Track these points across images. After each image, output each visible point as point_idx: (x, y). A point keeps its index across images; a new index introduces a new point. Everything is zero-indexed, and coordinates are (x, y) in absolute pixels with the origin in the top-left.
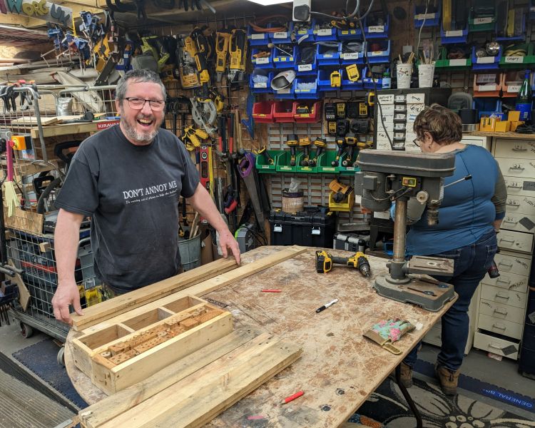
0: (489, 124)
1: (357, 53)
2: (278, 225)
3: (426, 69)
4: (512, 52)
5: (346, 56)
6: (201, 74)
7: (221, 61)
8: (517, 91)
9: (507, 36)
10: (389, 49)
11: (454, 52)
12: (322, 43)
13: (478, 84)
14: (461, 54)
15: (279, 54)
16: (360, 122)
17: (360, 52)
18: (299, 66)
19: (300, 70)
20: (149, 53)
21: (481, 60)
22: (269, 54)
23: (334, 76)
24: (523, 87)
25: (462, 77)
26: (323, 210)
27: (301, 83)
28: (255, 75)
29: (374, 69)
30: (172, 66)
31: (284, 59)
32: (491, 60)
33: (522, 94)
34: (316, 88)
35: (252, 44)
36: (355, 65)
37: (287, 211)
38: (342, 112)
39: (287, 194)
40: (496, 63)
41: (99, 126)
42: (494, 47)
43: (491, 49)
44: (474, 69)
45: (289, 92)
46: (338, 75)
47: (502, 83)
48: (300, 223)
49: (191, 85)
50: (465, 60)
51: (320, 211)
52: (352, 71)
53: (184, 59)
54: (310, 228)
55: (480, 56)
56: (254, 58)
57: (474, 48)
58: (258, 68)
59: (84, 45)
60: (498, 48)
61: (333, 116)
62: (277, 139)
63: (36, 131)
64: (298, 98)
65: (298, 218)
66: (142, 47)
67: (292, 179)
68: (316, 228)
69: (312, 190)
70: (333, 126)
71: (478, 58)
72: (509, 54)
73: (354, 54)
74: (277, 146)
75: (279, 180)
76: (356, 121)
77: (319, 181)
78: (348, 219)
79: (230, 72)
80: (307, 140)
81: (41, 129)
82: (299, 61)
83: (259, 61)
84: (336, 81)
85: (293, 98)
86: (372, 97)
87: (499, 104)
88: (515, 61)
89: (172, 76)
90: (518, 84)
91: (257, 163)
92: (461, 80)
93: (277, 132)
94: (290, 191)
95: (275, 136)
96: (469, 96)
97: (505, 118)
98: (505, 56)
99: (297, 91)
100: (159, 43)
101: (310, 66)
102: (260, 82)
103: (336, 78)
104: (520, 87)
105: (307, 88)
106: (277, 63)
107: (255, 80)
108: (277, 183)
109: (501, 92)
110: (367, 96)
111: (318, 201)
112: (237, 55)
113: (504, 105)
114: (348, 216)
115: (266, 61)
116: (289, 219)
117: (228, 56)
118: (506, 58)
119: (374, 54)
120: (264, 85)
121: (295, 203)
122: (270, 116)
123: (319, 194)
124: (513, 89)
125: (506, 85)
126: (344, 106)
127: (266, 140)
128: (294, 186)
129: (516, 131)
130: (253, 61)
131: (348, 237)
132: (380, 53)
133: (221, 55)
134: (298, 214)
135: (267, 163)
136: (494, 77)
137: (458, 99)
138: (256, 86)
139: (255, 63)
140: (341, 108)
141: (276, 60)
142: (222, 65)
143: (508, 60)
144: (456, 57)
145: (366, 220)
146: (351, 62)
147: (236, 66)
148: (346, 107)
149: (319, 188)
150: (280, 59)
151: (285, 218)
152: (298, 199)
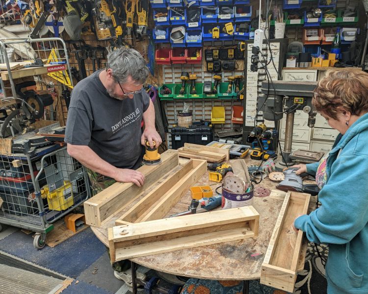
0: (318, 62)
1: (230, 15)
2: (178, 136)
3: (280, 26)
4: (328, 15)
5: (222, 17)
6: (116, 29)
7: (130, 19)
8: (332, 40)
9: (326, 5)
10: (251, 12)
11: (292, 15)
12: (205, 7)
13: (308, 36)
14: (297, 16)
15: (174, 14)
16: (228, 62)
17: (232, 14)
18: (189, 24)
19: (190, 26)
20: (72, 13)
21: (310, 20)
22: (167, 14)
23: (215, 30)
24: (336, 37)
25: (294, 31)
26: (206, 124)
27: (190, 36)
28: (157, 30)
29: (242, 26)
30: (89, 23)
31: (178, 18)
32: (316, 20)
33: (335, 43)
34: (201, 39)
35: (153, 7)
36: (231, 23)
37: (182, 126)
38: (216, 56)
39: (183, 114)
40: (319, 22)
41: (49, 70)
42: (318, 12)
43: (316, 13)
44: (305, 26)
45: (182, 42)
46: (217, 30)
47: (322, 36)
48: (193, 133)
49: (104, 38)
50: (300, 20)
51: (204, 124)
52: (229, 27)
53: (101, 17)
54: (200, 136)
55: (309, 18)
56: (156, 17)
57: (305, 12)
58: (158, 25)
59: (25, 6)
60: (321, 12)
61: (211, 59)
62: (170, 76)
63: (6, 75)
64: (188, 46)
65: (192, 130)
66: (67, 8)
67: (185, 104)
68: (204, 136)
69: (196, 111)
70: (211, 66)
71: (308, 19)
72: (327, 17)
73: (227, 15)
74: (170, 81)
75: (172, 104)
76: (226, 62)
77: (200, 104)
78: (220, 128)
79: (138, 27)
80: (195, 75)
81: (10, 73)
82: (189, 20)
83: (159, 20)
84: (216, 34)
85: (185, 46)
86: (243, 45)
87: (319, 49)
88: (330, 21)
89: (90, 30)
90: (332, 36)
91: (159, 94)
92: (293, 33)
93: (170, 71)
94: (183, 112)
95: (168, 73)
96: (301, 44)
97: (326, 58)
98: (324, 18)
99: (188, 41)
100: (80, 5)
101: (197, 23)
102: (161, 35)
103: (216, 32)
104: (334, 38)
105: (194, 39)
106: (173, 21)
107: (156, 33)
108: (171, 106)
109: (321, 41)
110: (240, 45)
111: (200, 117)
112: (143, 15)
113: (323, 50)
114: (221, 127)
115: (165, 19)
116: (185, 131)
117: (136, 15)
118: (325, 19)
119: (241, 15)
120: (164, 37)
121: (188, 120)
122: (169, 60)
123: (200, 113)
124: (329, 39)
125: (325, 36)
126: (218, 52)
127: (162, 76)
128: (186, 108)
129: (335, 66)
130: (155, 19)
131: (227, 141)
132: (245, 15)
133: (130, 15)
134: (190, 127)
135: (167, 93)
136: (316, 31)
137: (294, 46)
138: (157, 38)
139: (156, 21)
140: (216, 53)
141: (172, 19)
142: (131, 23)
143: (326, 20)
144: (294, 18)
145: (232, 129)
146: (227, 21)
147: (142, 23)
148: (219, 52)
149: (200, 108)
150: (175, 18)
151: (183, 131)
152: (189, 117)
